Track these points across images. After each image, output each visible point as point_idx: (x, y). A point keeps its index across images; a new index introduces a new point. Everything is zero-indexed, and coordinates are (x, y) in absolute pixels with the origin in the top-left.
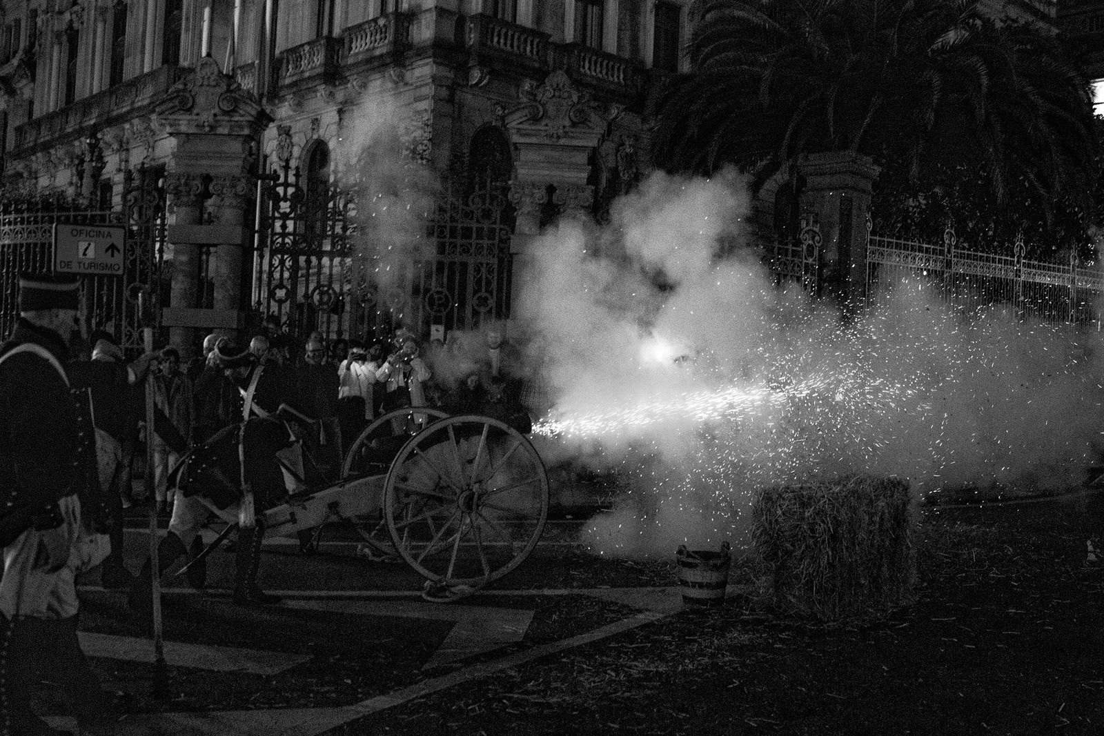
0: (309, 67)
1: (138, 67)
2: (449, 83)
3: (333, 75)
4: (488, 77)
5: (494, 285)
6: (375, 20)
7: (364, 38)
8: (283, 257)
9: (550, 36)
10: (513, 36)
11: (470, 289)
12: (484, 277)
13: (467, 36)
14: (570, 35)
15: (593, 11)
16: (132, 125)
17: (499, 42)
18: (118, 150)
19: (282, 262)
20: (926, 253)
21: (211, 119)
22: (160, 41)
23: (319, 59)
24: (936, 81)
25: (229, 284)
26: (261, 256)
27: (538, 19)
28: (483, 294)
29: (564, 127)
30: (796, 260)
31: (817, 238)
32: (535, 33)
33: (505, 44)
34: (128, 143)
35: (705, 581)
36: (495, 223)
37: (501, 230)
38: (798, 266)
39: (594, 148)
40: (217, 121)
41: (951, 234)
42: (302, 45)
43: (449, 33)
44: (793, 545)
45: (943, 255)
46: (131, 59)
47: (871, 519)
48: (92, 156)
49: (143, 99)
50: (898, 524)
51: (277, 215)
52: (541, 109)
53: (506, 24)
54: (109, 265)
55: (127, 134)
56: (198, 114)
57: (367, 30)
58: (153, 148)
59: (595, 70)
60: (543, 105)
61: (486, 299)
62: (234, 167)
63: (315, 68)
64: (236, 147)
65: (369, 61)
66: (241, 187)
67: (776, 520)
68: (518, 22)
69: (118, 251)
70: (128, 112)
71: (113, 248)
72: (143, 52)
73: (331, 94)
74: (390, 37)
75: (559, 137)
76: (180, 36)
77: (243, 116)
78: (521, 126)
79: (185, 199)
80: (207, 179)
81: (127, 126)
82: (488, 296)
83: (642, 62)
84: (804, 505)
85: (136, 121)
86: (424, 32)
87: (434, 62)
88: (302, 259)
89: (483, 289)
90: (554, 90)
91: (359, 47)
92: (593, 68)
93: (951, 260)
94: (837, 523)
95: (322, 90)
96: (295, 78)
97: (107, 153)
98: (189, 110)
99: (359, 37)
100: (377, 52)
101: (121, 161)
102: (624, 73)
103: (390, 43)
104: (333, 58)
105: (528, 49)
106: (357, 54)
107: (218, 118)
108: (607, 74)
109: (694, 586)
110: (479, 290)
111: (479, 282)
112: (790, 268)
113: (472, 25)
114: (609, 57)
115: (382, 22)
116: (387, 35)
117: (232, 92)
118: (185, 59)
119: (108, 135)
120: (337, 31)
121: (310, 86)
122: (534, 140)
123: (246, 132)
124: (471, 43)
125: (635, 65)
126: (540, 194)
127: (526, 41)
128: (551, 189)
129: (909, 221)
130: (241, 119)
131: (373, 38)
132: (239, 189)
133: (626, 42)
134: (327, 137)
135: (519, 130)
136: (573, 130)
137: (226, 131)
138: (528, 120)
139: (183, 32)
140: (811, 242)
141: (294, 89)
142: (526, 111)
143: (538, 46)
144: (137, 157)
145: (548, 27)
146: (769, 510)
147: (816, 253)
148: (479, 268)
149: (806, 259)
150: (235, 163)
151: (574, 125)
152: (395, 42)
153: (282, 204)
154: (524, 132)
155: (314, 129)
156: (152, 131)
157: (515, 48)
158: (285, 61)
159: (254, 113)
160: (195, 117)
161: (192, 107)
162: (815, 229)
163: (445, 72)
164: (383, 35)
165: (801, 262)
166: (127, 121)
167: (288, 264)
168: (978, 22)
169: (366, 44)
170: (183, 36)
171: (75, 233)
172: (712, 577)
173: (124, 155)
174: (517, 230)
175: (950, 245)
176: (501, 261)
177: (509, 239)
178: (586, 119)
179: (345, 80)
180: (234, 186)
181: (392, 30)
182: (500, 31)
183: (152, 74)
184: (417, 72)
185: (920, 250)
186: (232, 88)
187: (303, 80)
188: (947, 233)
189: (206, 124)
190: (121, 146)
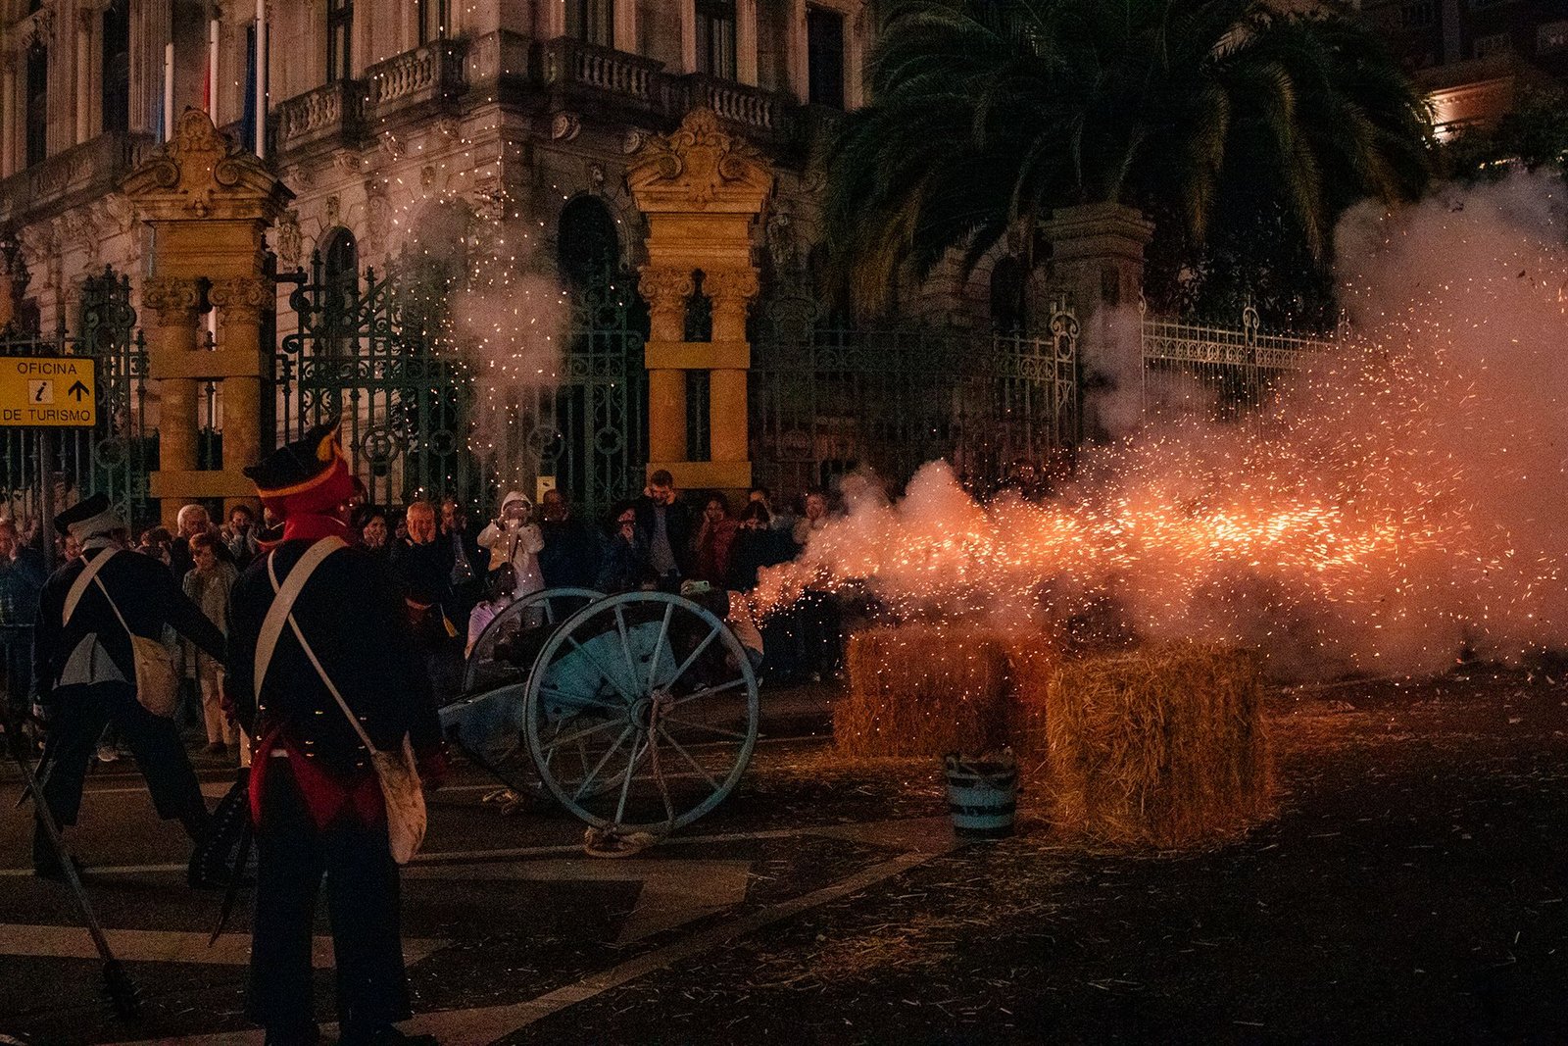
0: (321, 124)
1: (68, 134)
2: (523, 137)
3: (356, 133)
4: (579, 126)
5: (624, 416)
6: (412, 53)
7: (398, 79)
8: (317, 391)
9: (663, 65)
10: (611, 67)
11: (589, 424)
12: (608, 406)
13: (546, 70)
14: (690, 63)
15: (721, 27)
16: (64, 218)
17: (591, 77)
18: (45, 257)
19: (317, 399)
20: (1221, 341)
21: (205, 197)
22: (97, 97)
23: (334, 112)
24: (1222, 101)
25: (244, 434)
26: (287, 392)
27: (645, 41)
28: (608, 428)
29: (713, 186)
30: (1047, 358)
31: (1073, 327)
32: (642, 61)
33: (601, 79)
34: (59, 246)
35: (986, 804)
36: (619, 327)
37: (628, 337)
38: (1049, 366)
39: (756, 214)
40: (212, 200)
41: (1252, 313)
42: (308, 94)
43: (520, 66)
44: (1110, 745)
45: (1244, 344)
46: (56, 126)
47: (1212, 703)
48: (10, 266)
49: (81, 181)
50: (1248, 707)
51: (306, 331)
52: (679, 163)
53: (601, 52)
54: (74, 412)
55: (59, 233)
56: (185, 192)
57: (402, 69)
58: (98, 252)
59: (729, 110)
60: (682, 157)
61: (614, 436)
62: (242, 265)
63: (329, 125)
64: (242, 236)
65: (406, 111)
66: (255, 293)
67: (1084, 711)
68: (616, 48)
69: (87, 391)
70: (58, 201)
71: (78, 386)
72: (74, 115)
73: (355, 163)
74: (436, 77)
75: (706, 201)
76: (127, 86)
77: (251, 191)
78: (652, 188)
79: (175, 314)
80: (204, 284)
81: (57, 221)
82: (617, 432)
83: (795, 98)
84: (1122, 687)
85: (70, 214)
86: (483, 67)
87: (501, 109)
88: (346, 393)
89: (609, 422)
90: (696, 135)
91: (393, 91)
92: (726, 108)
93: (1254, 351)
94: (1171, 710)
95: (341, 156)
96: (300, 142)
97: (31, 261)
98: (173, 187)
99: (391, 78)
100: (418, 99)
101: (50, 272)
102: (770, 113)
103: (436, 86)
104: (353, 110)
105: (634, 84)
106: (391, 101)
107: (215, 196)
108: (746, 115)
109: (971, 813)
110: (603, 423)
111: (601, 412)
112: (1038, 371)
113: (552, 55)
114: (746, 90)
115: (422, 55)
116: (432, 73)
117: (234, 157)
118: (138, 122)
119: (30, 236)
120: (357, 72)
121: (323, 151)
122: (671, 208)
123: (258, 214)
124: (553, 79)
125: (784, 100)
126: (684, 284)
127: (629, 74)
128: (698, 275)
129: (1186, 301)
130: (248, 196)
131: (411, 79)
132: (252, 294)
133: (771, 71)
134: (350, 224)
135: (647, 193)
136: (723, 189)
137: (227, 214)
138: (661, 178)
139: (132, 83)
140: (1064, 333)
141: (300, 158)
142: (657, 167)
143: (647, 81)
144: (76, 265)
145: (659, 52)
146: (1072, 699)
147: (1072, 348)
148: (601, 392)
149: (1059, 357)
150: (241, 260)
151: (726, 181)
152: (444, 83)
153: (313, 315)
154: (654, 196)
155: (331, 213)
156: (93, 226)
157: (615, 84)
158: (284, 118)
159: (267, 186)
160: (183, 197)
161: (178, 180)
162: (1069, 314)
163: (517, 122)
164: (426, 74)
165: (1053, 362)
166: (57, 214)
167: (325, 401)
168: (1267, 19)
169: (401, 88)
170: (132, 90)
171: (23, 368)
172: (994, 798)
173: (54, 262)
174: (653, 336)
175: (1250, 330)
176: (631, 382)
177: (642, 349)
178: (742, 174)
179: (374, 141)
180: (244, 293)
181: (438, 66)
182: (592, 60)
183: (91, 145)
184: (479, 124)
185: (1212, 337)
186: (233, 153)
187: (311, 144)
188: (1247, 313)
189: (199, 205)
190: (49, 250)
